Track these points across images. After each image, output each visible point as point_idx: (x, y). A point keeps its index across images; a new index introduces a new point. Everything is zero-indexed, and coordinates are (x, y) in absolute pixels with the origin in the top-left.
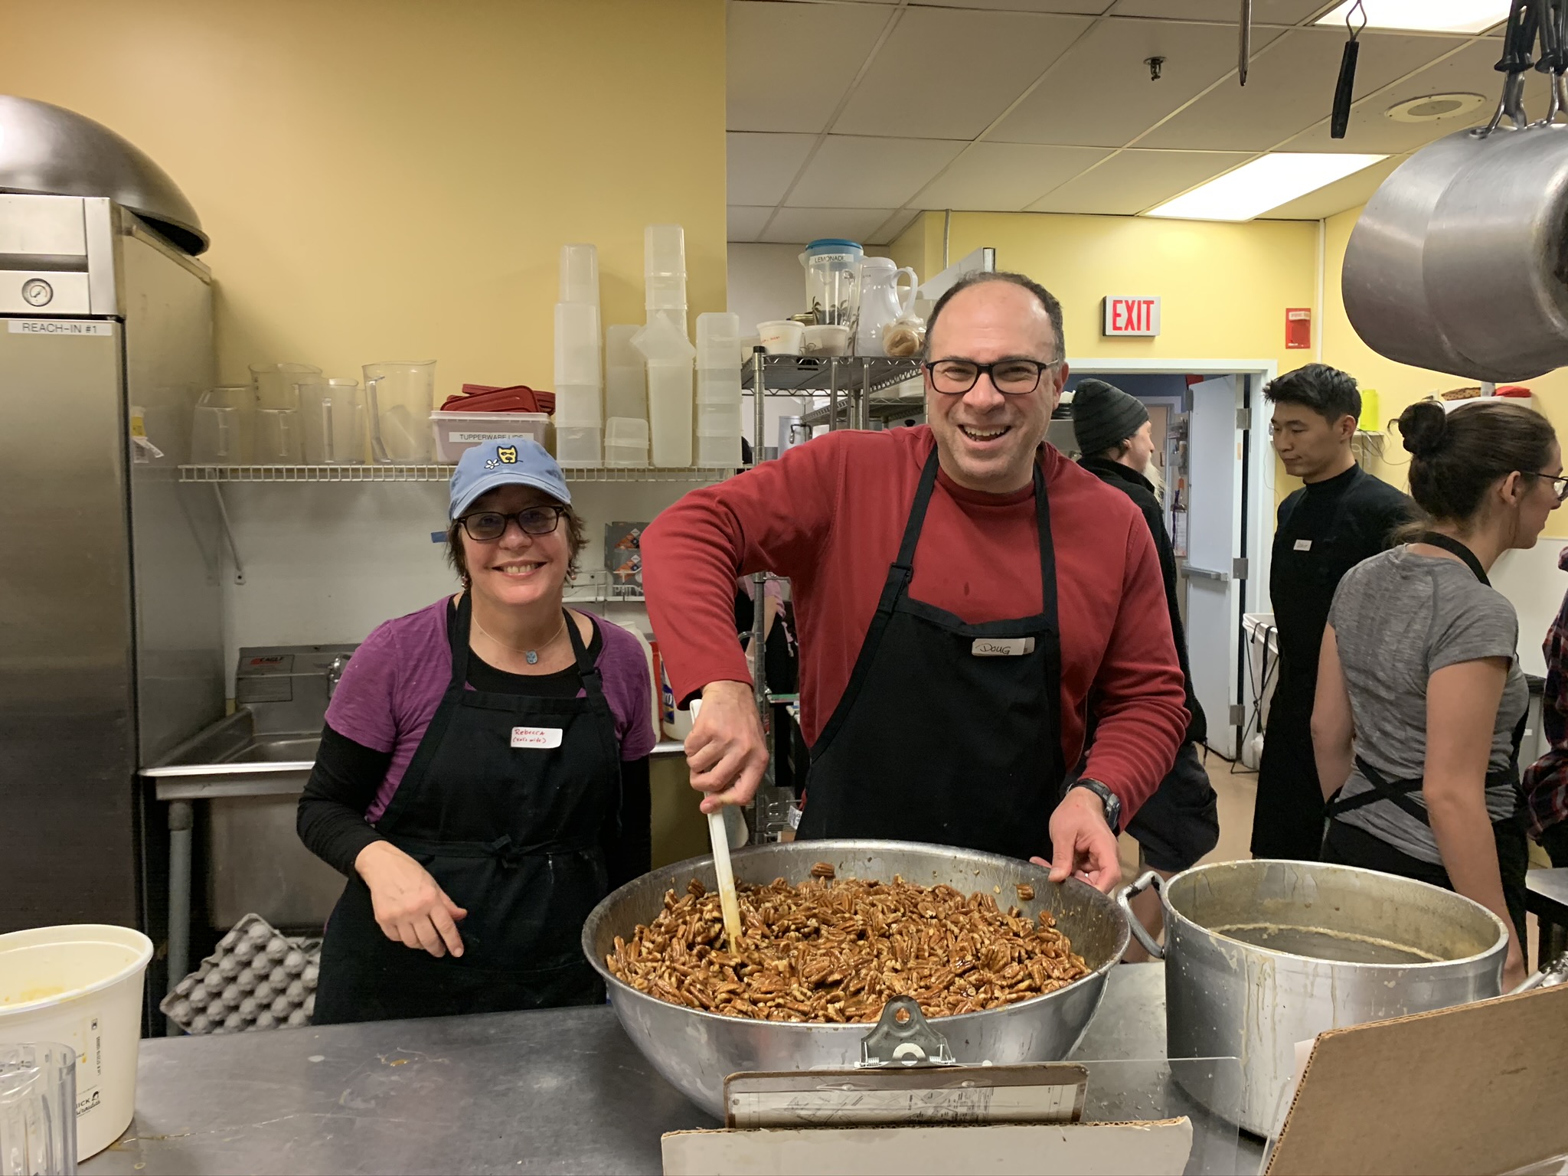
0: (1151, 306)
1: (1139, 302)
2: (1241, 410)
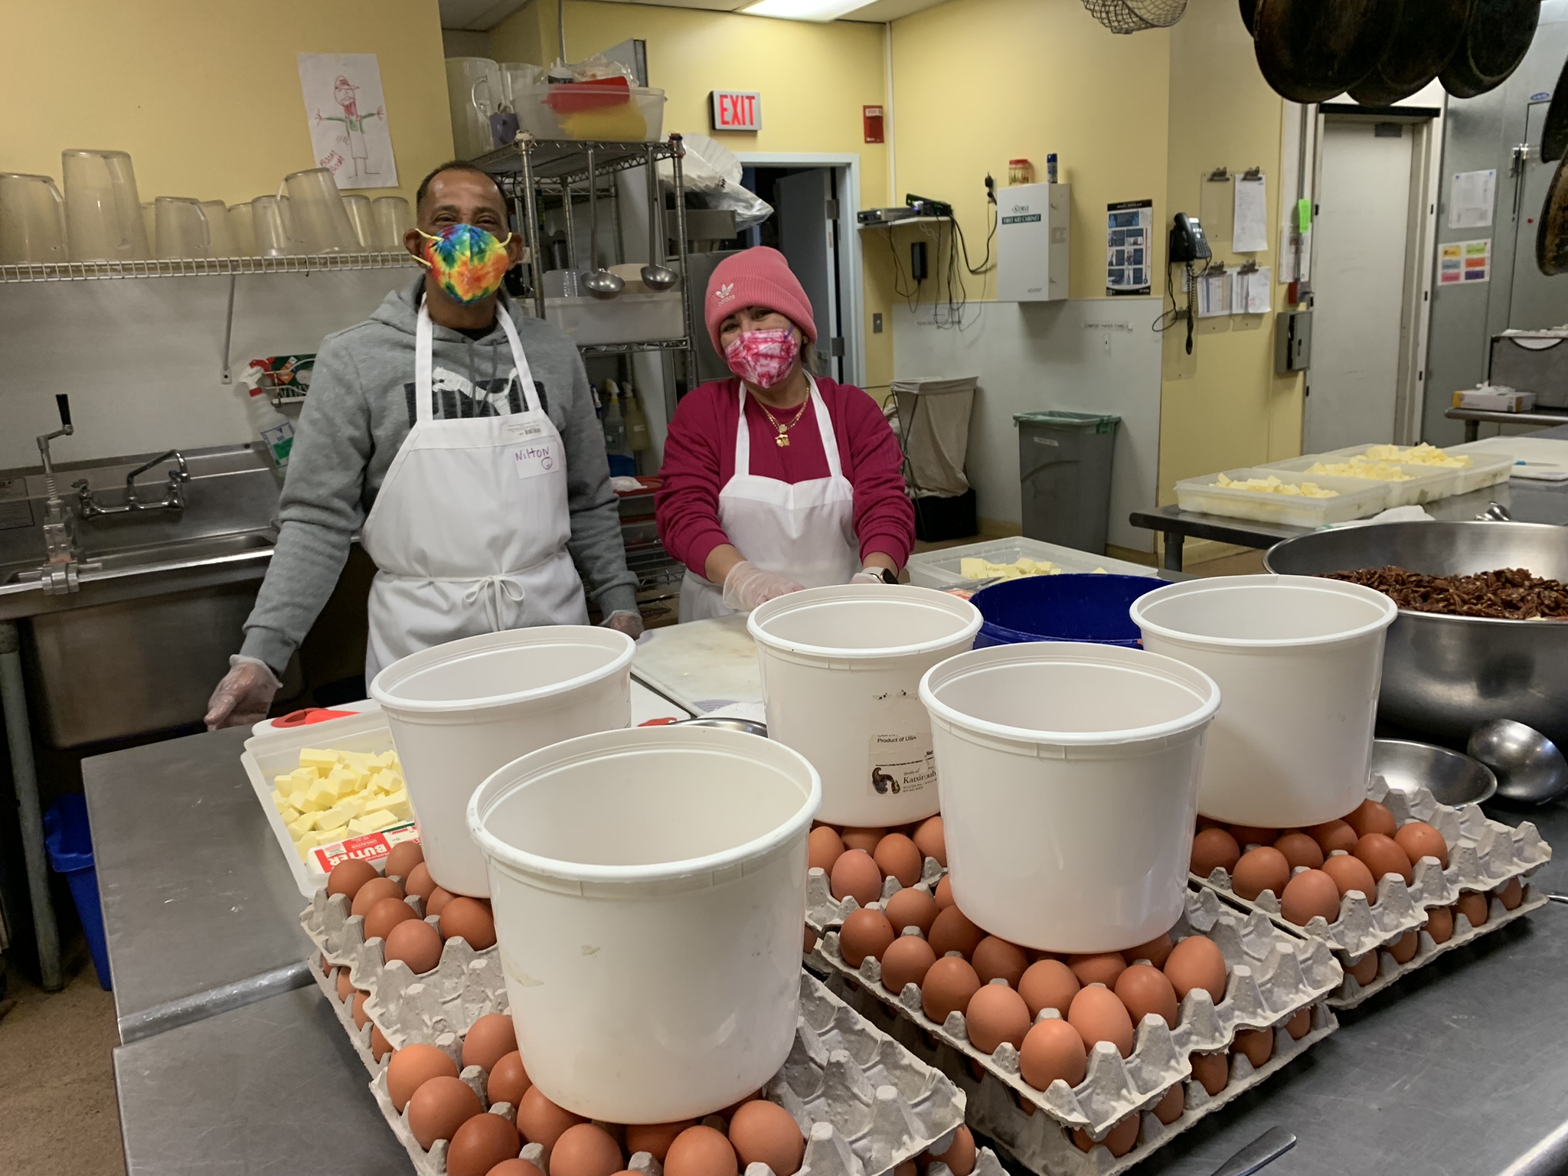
0: (753, 101)
1: (742, 97)
2: (830, 201)
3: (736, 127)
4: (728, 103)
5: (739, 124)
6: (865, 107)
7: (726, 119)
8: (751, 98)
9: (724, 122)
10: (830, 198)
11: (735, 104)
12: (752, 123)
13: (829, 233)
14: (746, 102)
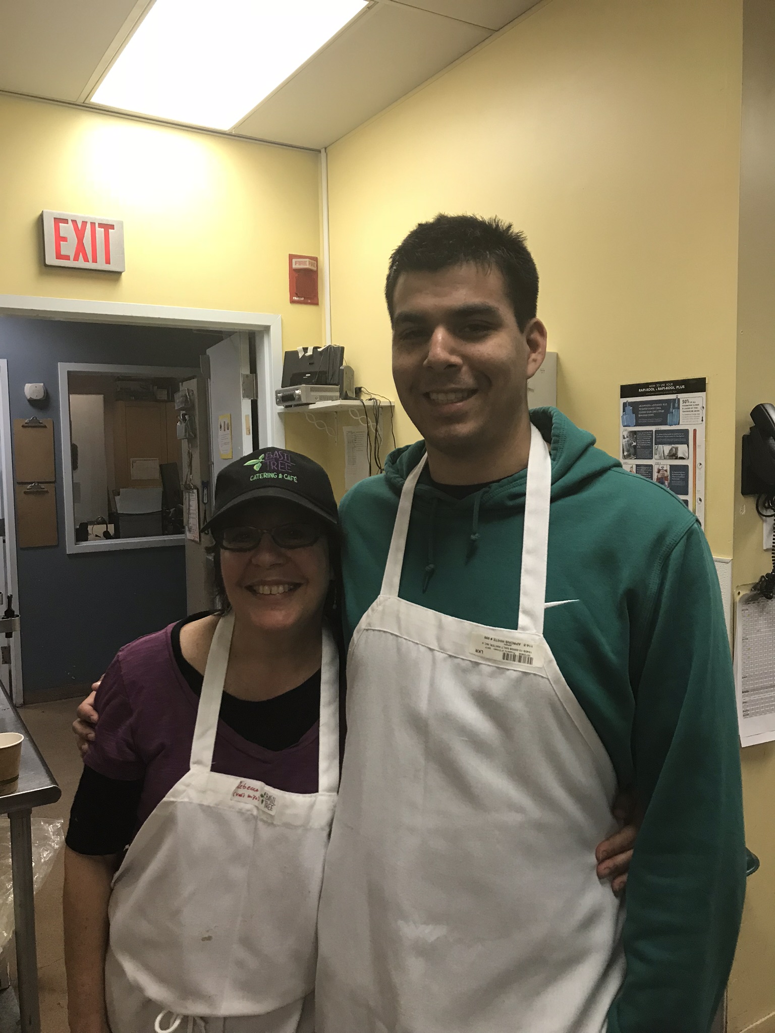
0: (110, 231)
1: (93, 224)
2: (247, 376)
3: (81, 264)
4: (67, 230)
5: (86, 260)
6: (291, 257)
7: (63, 253)
8: (107, 227)
9: (59, 256)
10: (248, 372)
11: (80, 234)
12: (108, 261)
13: (247, 416)
14: (100, 232)
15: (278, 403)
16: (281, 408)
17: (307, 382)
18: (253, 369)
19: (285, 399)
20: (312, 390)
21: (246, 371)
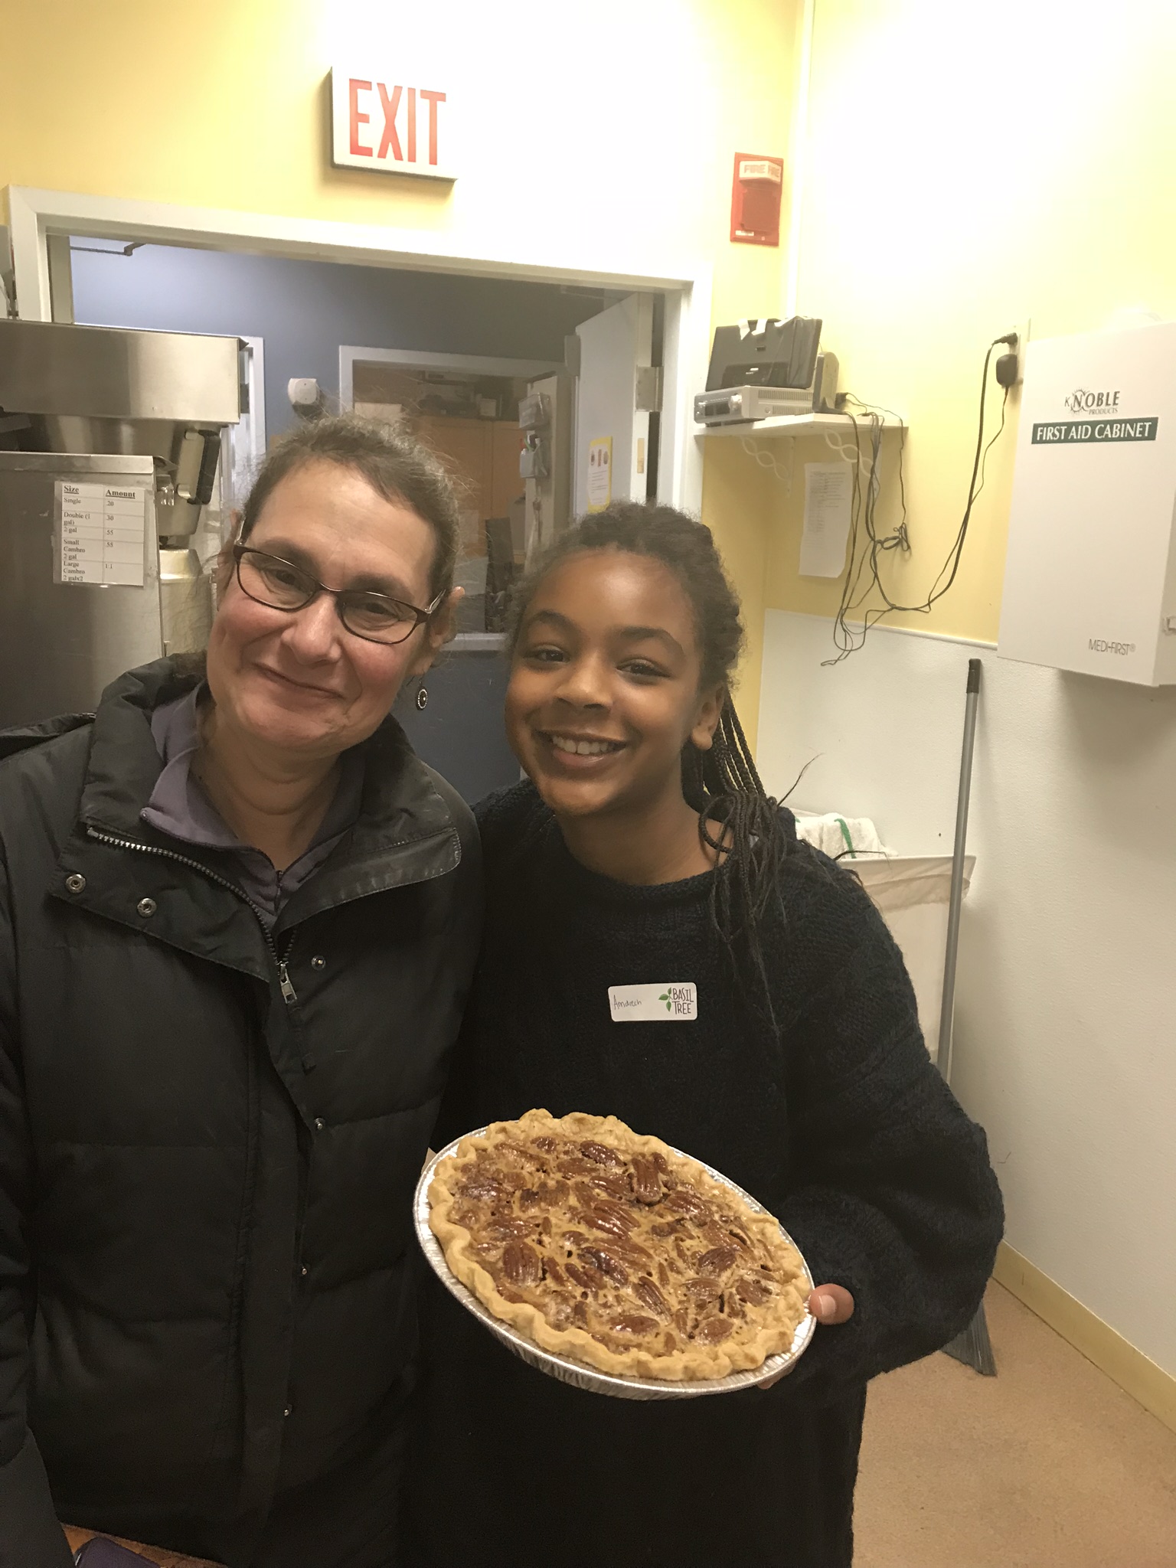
0: (439, 103)
1: (412, 91)
2: (646, 370)
3: (389, 164)
4: (370, 102)
5: (398, 156)
6: (739, 158)
7: (361, 142)
8: (435, 98)
9: (356, 149)
10: (648, 364)
11: (390, 109)
12: (433, 161)
13: (640, 441)
14: (423, 106)
15: (697, 419)
16: (700, 428)
17: (754, 381)
18: (657, 359)
19: (712, 412)
20: (762, 395)
21: (646, 362)
